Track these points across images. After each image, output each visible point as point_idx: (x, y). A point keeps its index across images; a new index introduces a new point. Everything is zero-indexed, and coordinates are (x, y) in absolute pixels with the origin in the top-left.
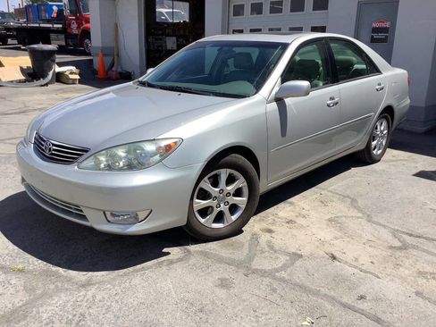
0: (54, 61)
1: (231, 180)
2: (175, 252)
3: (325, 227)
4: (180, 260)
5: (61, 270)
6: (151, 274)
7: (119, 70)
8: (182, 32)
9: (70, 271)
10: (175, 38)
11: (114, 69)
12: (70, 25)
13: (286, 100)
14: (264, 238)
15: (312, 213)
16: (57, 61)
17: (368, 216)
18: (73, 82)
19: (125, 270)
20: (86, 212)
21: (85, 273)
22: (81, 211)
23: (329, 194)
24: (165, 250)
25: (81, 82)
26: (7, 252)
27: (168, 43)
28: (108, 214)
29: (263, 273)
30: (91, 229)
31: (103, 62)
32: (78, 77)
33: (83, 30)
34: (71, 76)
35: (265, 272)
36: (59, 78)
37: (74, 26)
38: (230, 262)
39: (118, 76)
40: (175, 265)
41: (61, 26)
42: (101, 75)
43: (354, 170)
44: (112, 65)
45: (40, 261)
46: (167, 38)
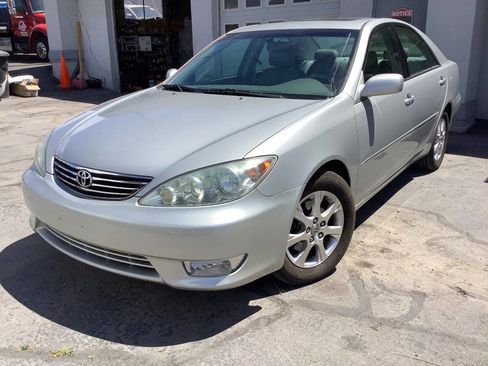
0: (5, 70)
1: (325, 205)
2: (266, 305)
3: (427, 252)
4: (279, 316)
5: (126, 348)
6: (251, 340)
7: (86, 77)
8: (156, 31)
9: (139, 348)
10: (149, 38)
11: (79, 76)
12: (17, 26)
13: (370, 99)
14: (366, 275)
15: (402, 236)
16: (10, 69)
17: (467, 234)
18: (32, 94)
19: (214, 337)
20: (155, 264)
21: (161, 348)
22: (148, 263)
23: (408, 211)
24: (252, 303)
25: (41, 93)
26: (36, 328)
27: (140, 43)
28: (187, 264)
29: (394, 324)
30: (164, 287)
31: (65, 69)
32: (37, 88)
33: (35, 32)
34: (29, 88)
35: (395, 322)
36: (14, 90)
37: (23, 27)
38: (344, 313)
39: (85, 84)
40: (275, 324)
41: (5, 28)
42: (64, 84)
43: (416, 180)
44: (77, 73)
45: (90, 337)
46: (140, 38)
